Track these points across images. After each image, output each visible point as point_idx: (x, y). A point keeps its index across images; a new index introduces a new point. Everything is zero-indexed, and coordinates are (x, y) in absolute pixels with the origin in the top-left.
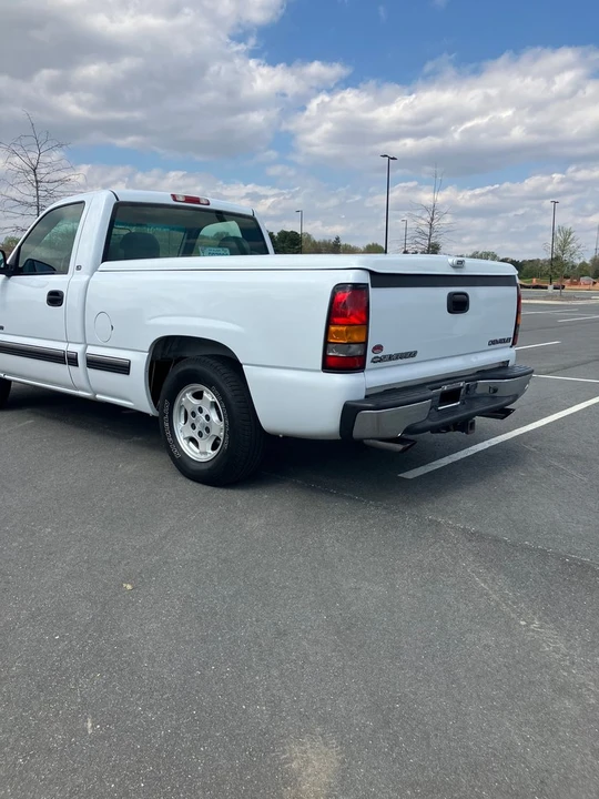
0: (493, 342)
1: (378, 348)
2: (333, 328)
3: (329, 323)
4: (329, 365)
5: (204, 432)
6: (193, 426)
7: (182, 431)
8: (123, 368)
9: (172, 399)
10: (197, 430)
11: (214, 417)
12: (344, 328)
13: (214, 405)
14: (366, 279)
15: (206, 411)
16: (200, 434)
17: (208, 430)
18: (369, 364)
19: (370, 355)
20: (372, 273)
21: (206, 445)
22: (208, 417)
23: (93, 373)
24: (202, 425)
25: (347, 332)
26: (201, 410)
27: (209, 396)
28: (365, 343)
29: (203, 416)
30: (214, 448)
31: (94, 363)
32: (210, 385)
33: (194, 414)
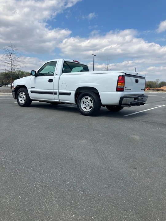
0: (141, 90)
1: (126, 87)
2: (119, 83)
3: (118, 82)
4: (118, 90)
5: (88, 106)
6: (85, 105)
7: (82, 106)
8: (69, 94)
9: (81, 99)
10: (86, 105)
11: (90, 102)
12: (121, 83)
13: (91, 100)
14: (124, 75)
15: (88, 101)
16: (87, 106)
17: (89, 105)
18: (124, 90)
19: (125, 89)
20: (125, 74)
21: (88, 108)
22: (89, 103)
23: (60, 96)
24: (88, 104)
25: (121, 84)
26: (87, 101)
27: (89, 98)
28: (124, 86)
29: (88, 103)
30: (90, 109)
31: (61, 94)
32: (90, 96)
33: (85, 102)
